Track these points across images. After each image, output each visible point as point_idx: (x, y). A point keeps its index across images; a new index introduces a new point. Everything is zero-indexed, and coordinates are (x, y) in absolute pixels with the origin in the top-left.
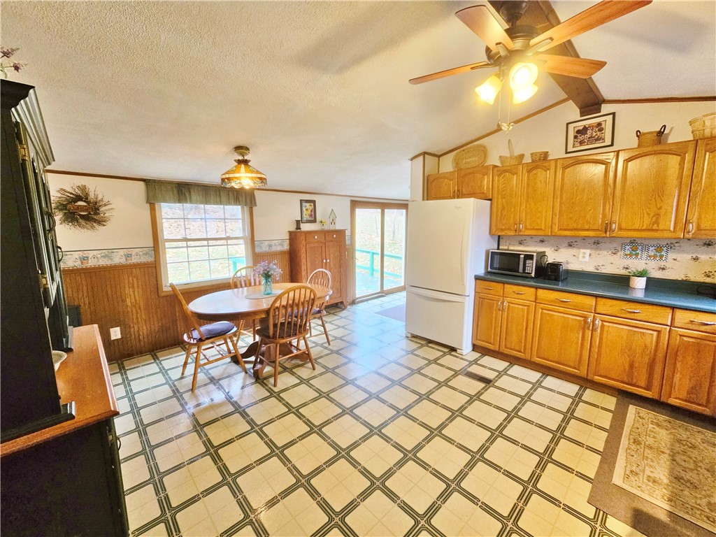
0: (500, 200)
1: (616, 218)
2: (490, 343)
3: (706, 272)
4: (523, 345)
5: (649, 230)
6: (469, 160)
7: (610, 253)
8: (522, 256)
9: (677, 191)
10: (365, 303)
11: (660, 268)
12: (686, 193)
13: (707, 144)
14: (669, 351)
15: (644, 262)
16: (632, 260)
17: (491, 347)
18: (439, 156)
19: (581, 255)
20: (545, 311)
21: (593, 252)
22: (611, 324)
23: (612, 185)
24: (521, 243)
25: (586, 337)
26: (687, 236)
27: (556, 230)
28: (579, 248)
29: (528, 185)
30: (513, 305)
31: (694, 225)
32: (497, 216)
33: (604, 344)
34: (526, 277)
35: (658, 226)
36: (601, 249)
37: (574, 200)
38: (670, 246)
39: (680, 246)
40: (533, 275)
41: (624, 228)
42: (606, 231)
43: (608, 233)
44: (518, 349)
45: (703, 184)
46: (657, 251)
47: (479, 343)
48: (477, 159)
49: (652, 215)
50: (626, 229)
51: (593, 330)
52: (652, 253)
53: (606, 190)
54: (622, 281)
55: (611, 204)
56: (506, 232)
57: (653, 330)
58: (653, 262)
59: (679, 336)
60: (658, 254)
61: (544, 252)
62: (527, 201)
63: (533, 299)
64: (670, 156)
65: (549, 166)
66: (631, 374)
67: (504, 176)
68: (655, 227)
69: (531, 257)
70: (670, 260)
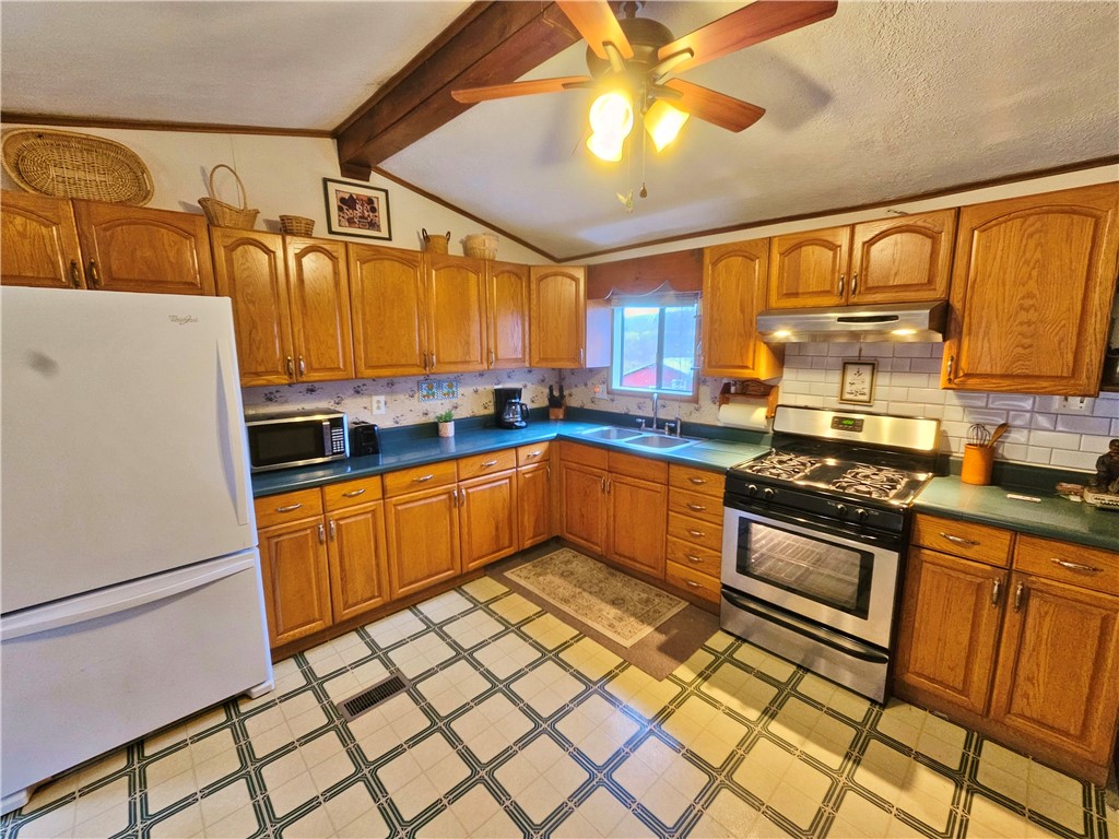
2: (313, 621)
4: (376, 583)
7: (407, 396)
8: (326, 423)
11: (454, 407)
13: (492, 267)
15: (439, 402)
16: (428, 403)
19: (374, 405)
20: (400, 508)
21: (388, 398)
22: (475, 489)
24: (270, 399)
25: (454, 519)
28: (370, 395)
30: (346, 521)
31: (494, 355)
33: (472, 518)
36: (396, 393)
38: (458, 379)
39: (464, 379)
40: (347, 454)
42: (426, 366)
43: (428, 368)
46: (449, 388)
47: (282, 639)
48: (109, 180)
51: (460, 506)
52: (445, 391)
54: (428, 432)
57: (505, 479)
60: (451, 391)
63: (380, 495)
66: (497, 539)
67: (244, 250)
70: (460, 396)
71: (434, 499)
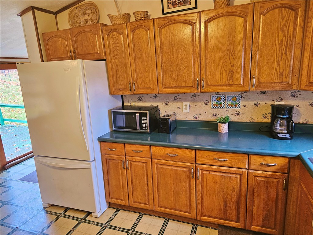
0: (113, 60)
1: (204, 76)
2: (122, 200)
3: (263, 115)
4: (147, 197)
5: (227, 85)
6: (83, 18)
7: (203, 104)
8: (137, 115)
9: (243, 50)
10: (19, 166)
11: (236, 114)
12: (249, 52)
13: (261, 7)
14: (248, 189)
15: (226, 109)
16: (218, 109)
17: (122, 203)
18: (56, 13)
19: (184, 107)
20: (159, 166)
21: (192, 104)
22: (208, 172)
23: (198, 45)
25: (192, 185)
26: (252, 89)
27: (161, 88)
28: (182, 101)
29: (134, 45)
30: (135, 163)
31: (256, 79)
32: (113, 77)
33: (205, 190)
34: (143, 132)
35: (233, 82)
36: (197, 101)
37: (172, 60)
38: (241, 95)
39: (247, 95)
40: (148, 130)
41: (210, 84)
42: (198, 88)
43: (199, 89)
44: (143, 201)
45: (260, 44)
46: (233, 101)
47: (112, 201)
48: (90, 17)
49: (228, 72)
50: (211, 85)
51: (196, 179)
52: (230, 102)
53: (194, 50)
55: (199, 63)
56: (123, 91)
57: (237, 174)
58: (231, 109)
59: (254, 177)
60: (234, 103)
61: (158, 107)
62: (135, 61)
63: (149, 156)
64: (237, 17)
65: (149, 26)
66: (225, 212)
67: (113, 35)
68: (231, 82)
69: (144, 115)
70: (242, 107)
71: (179, 169)
